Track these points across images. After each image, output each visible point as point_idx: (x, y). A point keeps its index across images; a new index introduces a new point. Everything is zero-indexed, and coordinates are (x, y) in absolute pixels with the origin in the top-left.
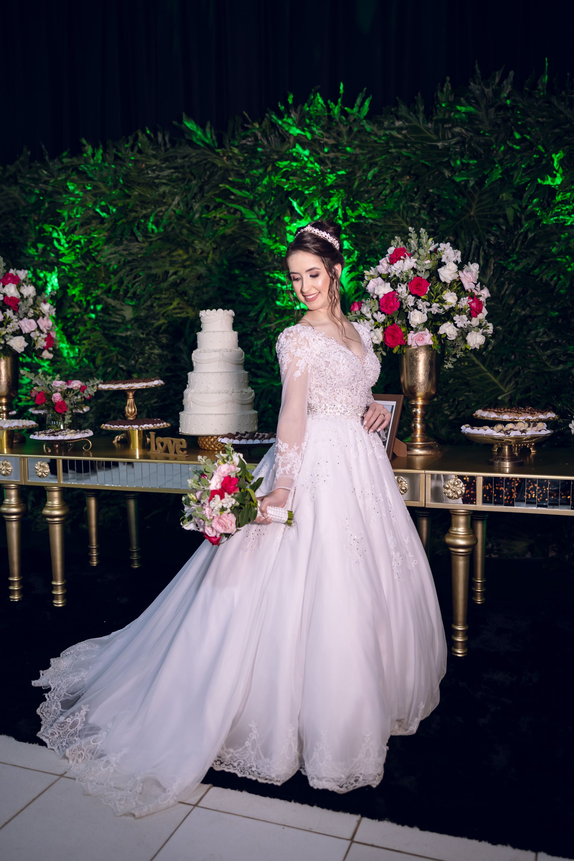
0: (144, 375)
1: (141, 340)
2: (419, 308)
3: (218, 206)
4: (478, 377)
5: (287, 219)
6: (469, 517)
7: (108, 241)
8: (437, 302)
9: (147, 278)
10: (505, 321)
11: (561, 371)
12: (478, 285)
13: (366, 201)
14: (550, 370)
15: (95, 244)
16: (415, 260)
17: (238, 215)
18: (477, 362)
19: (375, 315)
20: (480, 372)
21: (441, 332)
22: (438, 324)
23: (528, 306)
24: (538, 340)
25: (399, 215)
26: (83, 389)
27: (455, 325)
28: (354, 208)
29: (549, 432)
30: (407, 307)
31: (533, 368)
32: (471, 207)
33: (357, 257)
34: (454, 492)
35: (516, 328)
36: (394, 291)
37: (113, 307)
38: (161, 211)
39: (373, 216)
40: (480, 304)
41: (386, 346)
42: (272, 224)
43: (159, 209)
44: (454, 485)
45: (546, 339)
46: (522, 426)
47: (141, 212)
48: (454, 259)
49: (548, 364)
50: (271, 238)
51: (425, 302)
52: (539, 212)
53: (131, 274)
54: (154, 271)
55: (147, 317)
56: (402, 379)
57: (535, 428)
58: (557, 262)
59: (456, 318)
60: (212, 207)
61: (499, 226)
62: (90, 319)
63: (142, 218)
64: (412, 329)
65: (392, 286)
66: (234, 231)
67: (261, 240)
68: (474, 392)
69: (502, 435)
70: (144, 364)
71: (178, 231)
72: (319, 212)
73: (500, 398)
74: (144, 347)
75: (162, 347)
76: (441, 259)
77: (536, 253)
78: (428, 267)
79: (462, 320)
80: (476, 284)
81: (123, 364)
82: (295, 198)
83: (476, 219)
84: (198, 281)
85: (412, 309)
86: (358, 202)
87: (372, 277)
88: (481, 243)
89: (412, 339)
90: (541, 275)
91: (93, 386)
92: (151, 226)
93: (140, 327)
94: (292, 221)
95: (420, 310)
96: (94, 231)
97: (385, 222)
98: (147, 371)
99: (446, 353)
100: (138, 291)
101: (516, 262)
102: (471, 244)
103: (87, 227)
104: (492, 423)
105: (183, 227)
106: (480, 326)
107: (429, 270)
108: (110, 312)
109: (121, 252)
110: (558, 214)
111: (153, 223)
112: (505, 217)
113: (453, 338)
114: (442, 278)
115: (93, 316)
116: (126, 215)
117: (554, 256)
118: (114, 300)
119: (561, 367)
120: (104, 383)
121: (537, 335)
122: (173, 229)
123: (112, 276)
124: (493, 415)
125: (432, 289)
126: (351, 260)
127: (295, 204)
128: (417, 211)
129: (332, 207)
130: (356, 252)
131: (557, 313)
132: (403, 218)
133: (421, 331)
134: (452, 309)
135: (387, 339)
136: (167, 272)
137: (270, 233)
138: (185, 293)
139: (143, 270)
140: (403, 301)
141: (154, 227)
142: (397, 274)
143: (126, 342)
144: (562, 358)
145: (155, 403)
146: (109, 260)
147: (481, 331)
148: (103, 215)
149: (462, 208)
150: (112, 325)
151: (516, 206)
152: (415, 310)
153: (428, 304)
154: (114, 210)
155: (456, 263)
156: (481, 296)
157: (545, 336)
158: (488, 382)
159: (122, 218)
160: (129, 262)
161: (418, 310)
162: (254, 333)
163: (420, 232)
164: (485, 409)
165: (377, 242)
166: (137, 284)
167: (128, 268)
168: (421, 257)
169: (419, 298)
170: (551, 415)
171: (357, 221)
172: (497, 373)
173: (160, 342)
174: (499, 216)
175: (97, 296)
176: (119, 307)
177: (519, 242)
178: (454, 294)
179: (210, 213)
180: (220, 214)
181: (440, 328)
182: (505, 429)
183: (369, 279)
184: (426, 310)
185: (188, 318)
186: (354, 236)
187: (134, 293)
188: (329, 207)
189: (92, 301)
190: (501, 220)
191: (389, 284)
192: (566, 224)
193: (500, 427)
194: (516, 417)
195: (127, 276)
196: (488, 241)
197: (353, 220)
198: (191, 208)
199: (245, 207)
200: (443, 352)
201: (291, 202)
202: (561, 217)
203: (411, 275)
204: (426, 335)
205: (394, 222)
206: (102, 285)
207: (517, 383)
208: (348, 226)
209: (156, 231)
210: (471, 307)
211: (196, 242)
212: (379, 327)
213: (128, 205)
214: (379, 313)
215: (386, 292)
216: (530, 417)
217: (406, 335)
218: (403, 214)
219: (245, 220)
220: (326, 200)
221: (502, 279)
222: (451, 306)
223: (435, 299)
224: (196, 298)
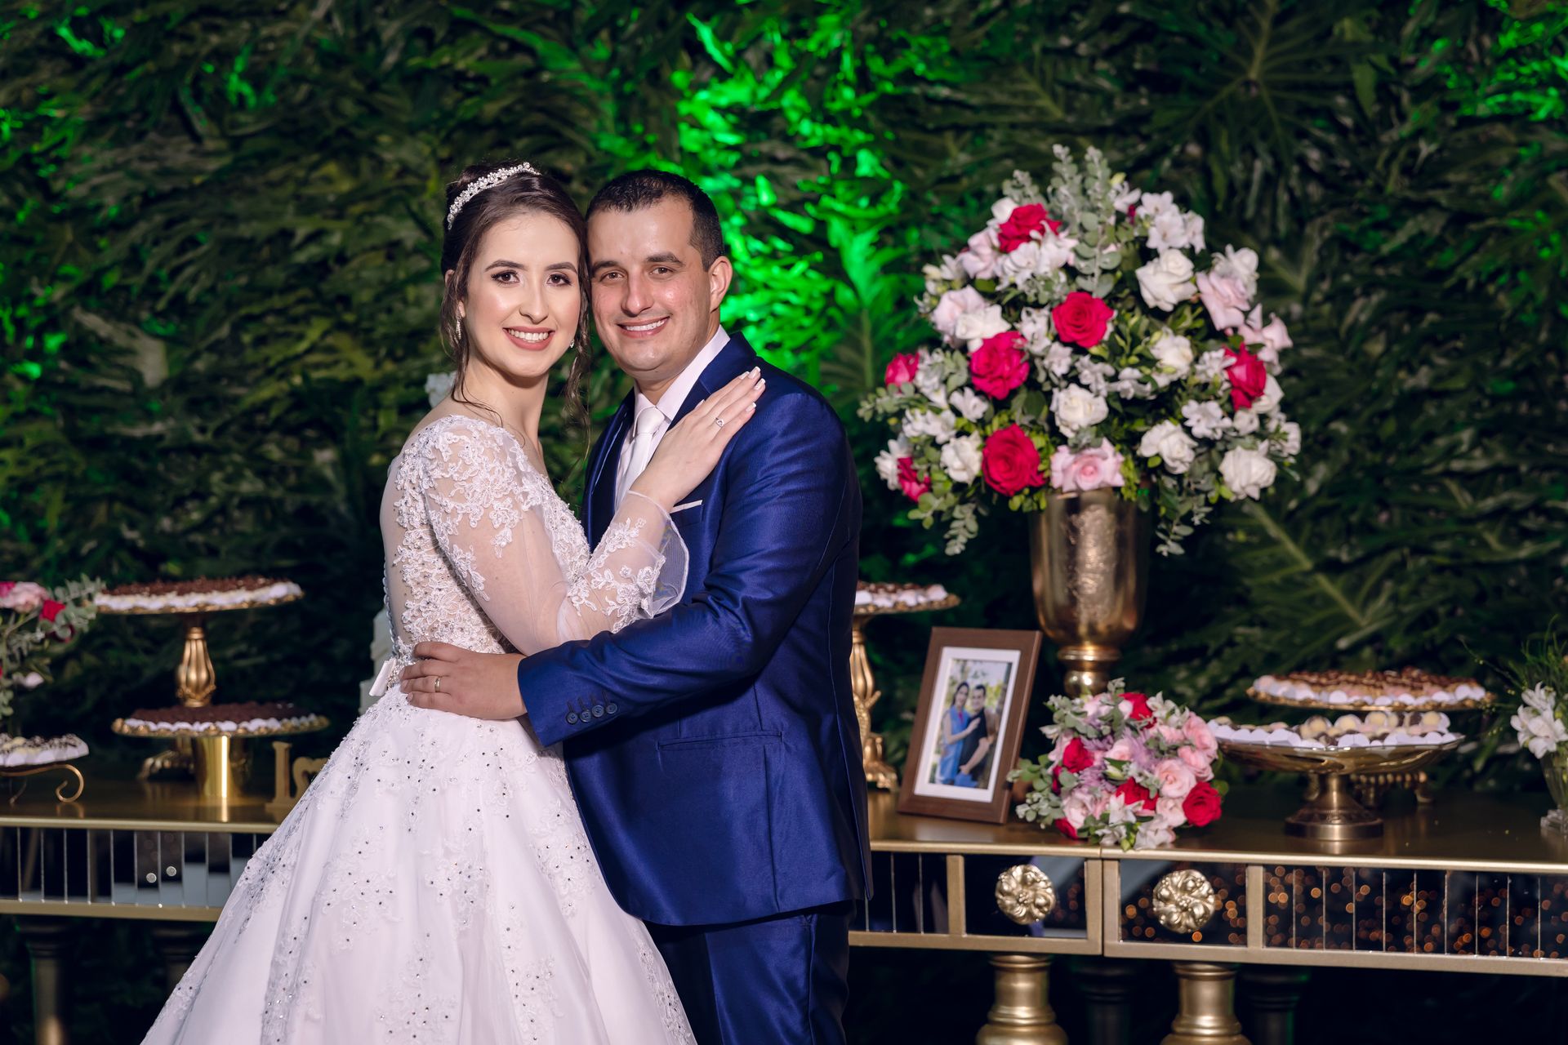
0: (204, 564)
1: (196, 450)
2: (1084, 381)
3: (459, 29)
4: (1276, 578)
5: (679, 78)
6: (1231, 983)
7: (92, 131)
8: (1133, 366)
9: (223, 253)
10: (1357, 406)
11: (1531, 562)
12: (1257, 314)
13: (927, 30)
14: (1496, 559)
15: (49, 138)
16: (1073, 243)
17: (522, 61)
18: (1274, 531)
19: (957, 398)
20: (1282, 563)
21: (1146, 449)
22: (1139, 426)
23: (1426, 361)
24: (1457, 465)
25: (1030, 70)
26: (50, 609)
27: (1188, 430)
28: (889, 51)
29: (1451, 738)
30: (1048, 378)
31: (1445, 553)
32: (1249, 54)
33: (900, 204)
34: (1185, 909)
35: (1390, 427)
36: (1013, 328)
37: (102, 341)
38: (271, 38)
39: (949, 77)
40: (1258, 370)
41: (990, 490)
42: (634, 93)
43: (264, 32)
44: (1184, 889)
45: (1480, 463)
46: (1380, 722)
47: (205, 42)
48: (1183, 242)
49: (1492, 539)
50: (627, 133)
51: (1100, 366)
52: (1454, 77)
53: (168, 238)
54: (245, 230)
55: (215, 377)
56: (1038, 585)
57: (1416, 729)
58: (1506, 232)
59: (1190, 409)
60: (440, 34)
61: (1331, 115)
62: (24, 378)
63: (208, 59)
64: (1064, 440)
65: (1005, 314)
66: (507, 110)
67: (595, 142)
68: (1264, 624)
69: (1317, 746)
70: (204, 526)
71: (325, 103)
72: (784, 60)
73: (1343, 644)
74: (208, 473)
75: (265, 470)
76: (1146, 238)
77: (1444, 202)
78: (1110, 263)
79: (1207, 415)
80: (1246, 314)
81: (132, 526)
82: (705, 18)
83: (1266, 94)
84: (390, 265)
85: (1064, 383)
86: (903, 33)
87: (948, 284)
88: (1278, 165)
89: (1062, 467)
90: (1460, 270)
91: (78, 602)
92: (236, 85)
93: (193, 406)
94: (697, 86)
95: (1087, 387)
96: (49, 96)
97: (986, 94)
98: (213, 552)
99: (1163, 511)
100: (193, 293)
101: (1387, 227)
102: (1249, 169)
103: (20, 82)
104: (1296, 716)
105: (343, 91)
106: (1260, 435)
107: (1113, 271)
108: (93, 359)
109: (136, 165)
110: (1507, 88)
111: (244, 76)
112: (1349, 89)
113: (1181, 469)
114: (1147, 295)
115: (34, 370)
116: (156, 51)
117: (1501, 211)
118: (106, 319)
119: (1526, 550)
120: (111, 590)
121: (1451, 452)
122: (311, 96)
123: (103, 243)
124: (1300, 692)
125: (1122, 327)
126: (881, 210)
127: (705, 34)
128: (1085, 63)
129: (822, 45)
130: (898, 187)
131: (1510, 386)
132: (1043, 83)
133: (1088, 446)
134: (1177, 385)
135: (993, 470)
136: (287, 234)
137: (622, 118)
138: (345, 300)
139: (207, 227)
140: (1037, 362)
141: (246, 89)
142: (1019, 281)
143: (144, 456)
144: (1532, 523)
145: (241, 656)
146: (95, 189)
147: (1263, 446)
148: (82, 46)
149: (1223, 59)
150: (95, 401)
151: (1381, 60)
152: (1073, 387)
153: (1109, 370)
154: (119, 33)
155: (1189, 252)
156: (1260, 346)
157: (1478, 453)
158: (1307, 593)
159: (142, 60)
160: (162, 197)
161: (1081, 386)
162: (572, 433)
163: (1087, 157)
164: (1281, 676)
165: (963, 158)
166: (189, 271)
167: (159, 219)
168: (1087, 236)
169: (1084, 352)
170: (1470, 693)
171: (900, 90)
172: (1332, 567)
173: (262, 458)
174: (1334, 89)
175: (49, 307)
176: (121, 340)
177: (1395, 169)
178: (1184, 342)
179: (437, 53)
180: (465, 56)
181: (1145, 440)
182: (1332, 732)
183: (940, 290)
184: (1103, 387)
185: (357, 382)
186: (889, 135)
187: (179, 300)
188: (812, 45)
189: (34, 323)
190: (1341, 101)
191: (997, 309)
192: (1533, 118)
193: (1318, 725)
194: (1367, 699)
195: (156, 243)
196: (1302, 161)
197: (889, 88)
198: (374, 35)
199: (544, 36)
200: (1155, 508)
201: (693, 30)
202: (1517, 96)
203: (1061, 287)
204: (1105, 458)
205: (1015, 95)
206: (68, 269)
207: (1394, 598)
208: (872, 106)
209: (252, 101)
210: (1232, 379)
211: (385, 139)
212: (968, 434)
213: (166, 17)
214: (968, 391)
215: (990, 333)
216: (1407, 698)
217: (1047, 457)
218: (1042, 72)
219: (546, 77)
220: (804, 24)
221: (1347, 278)
222: (1175, 378)
223: (1129, 356)
224: (383, 317)
